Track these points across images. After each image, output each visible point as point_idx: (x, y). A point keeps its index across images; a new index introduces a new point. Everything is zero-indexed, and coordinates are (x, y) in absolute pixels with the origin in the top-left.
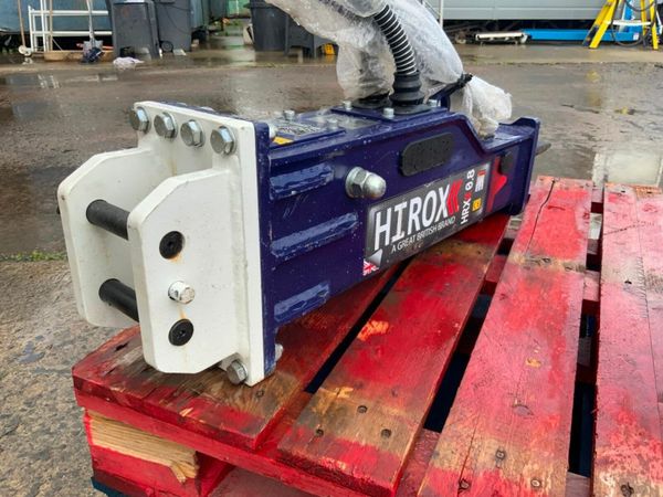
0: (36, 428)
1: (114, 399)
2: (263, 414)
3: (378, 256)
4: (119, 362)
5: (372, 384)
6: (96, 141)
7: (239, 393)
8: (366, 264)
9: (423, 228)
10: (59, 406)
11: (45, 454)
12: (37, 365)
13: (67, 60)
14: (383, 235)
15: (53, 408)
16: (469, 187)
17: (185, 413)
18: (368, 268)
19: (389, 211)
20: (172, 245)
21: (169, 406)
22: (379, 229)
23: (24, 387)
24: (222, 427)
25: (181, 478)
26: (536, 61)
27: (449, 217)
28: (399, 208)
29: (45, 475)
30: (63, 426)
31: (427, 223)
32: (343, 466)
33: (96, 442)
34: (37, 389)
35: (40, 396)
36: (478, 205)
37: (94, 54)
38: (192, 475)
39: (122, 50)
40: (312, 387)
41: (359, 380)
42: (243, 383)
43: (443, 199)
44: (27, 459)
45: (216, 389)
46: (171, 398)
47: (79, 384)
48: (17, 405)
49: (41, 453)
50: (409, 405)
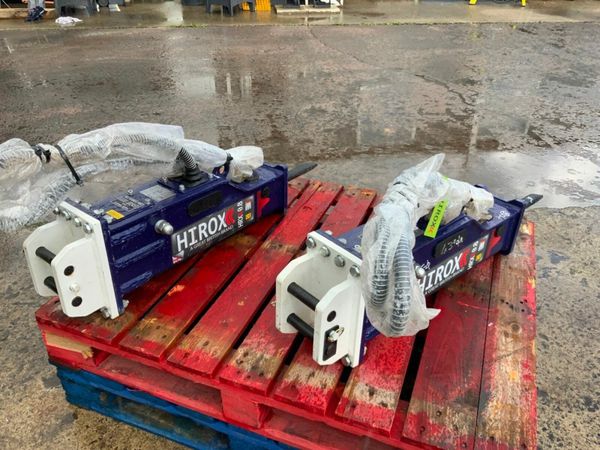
0: (18, 336)
1: (54, 326)
2: (116, 330)
3: (182, 253)
4: (56, 309)
5: (166, 317)
6: (44, 117)
7: (107, 323)
8: (174, 258)
9: (209, 235)
10: (30, 324)
11: (25, 350)
12: (15, 300)
13: (14, 18)
14: (183, 245)
15: (27, 325)
16: (240, 210)
17: (83, 331)
18: (175, 260)
19: (185, 233)
20: (69, 271)
21: (77, 329)
22: (179, 242)
23: (9, 314)
24: (98, 337)
25: (86, 357)
26: (418, 21)
27: (228, 226)
28: (192, 230)
29: (26, 361)
30: (33, 335)
31: (211, 233)
32: (143, 350)
33: (48, 344)
34: (17, 315)
35: (19, 318)
36: (249, 216)
37: (37, 13)
38: (91, 356)
39: (63, 9)
40: (140, 319)
41: (162, 315)
42: (109, 318)
43: (222, 220)
44: (15, 353)
45: (98, 320)
46: (78, 325)
47: (38, 320)
48: (6, 324)
49: (23, 350)
50: (179, 326)
